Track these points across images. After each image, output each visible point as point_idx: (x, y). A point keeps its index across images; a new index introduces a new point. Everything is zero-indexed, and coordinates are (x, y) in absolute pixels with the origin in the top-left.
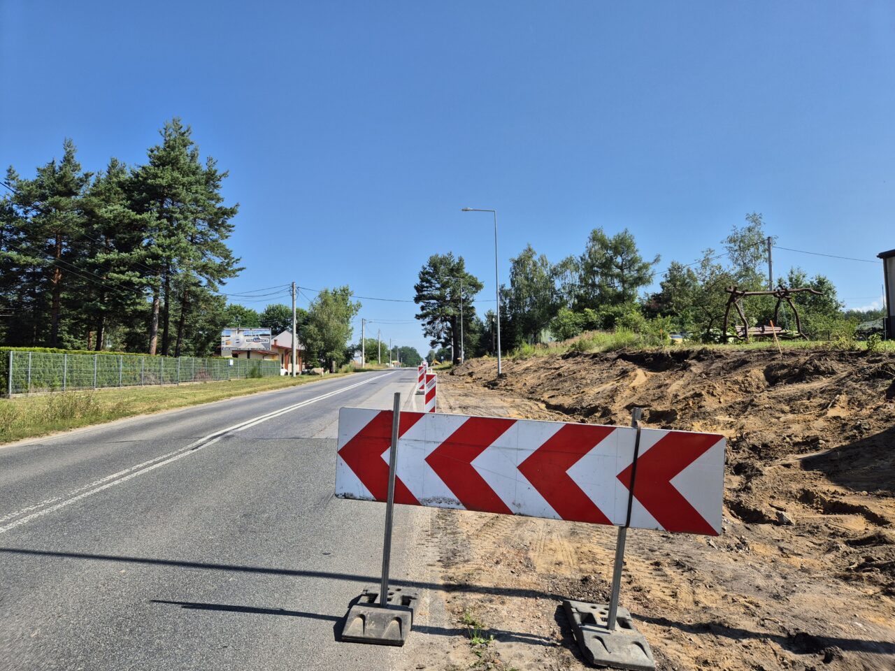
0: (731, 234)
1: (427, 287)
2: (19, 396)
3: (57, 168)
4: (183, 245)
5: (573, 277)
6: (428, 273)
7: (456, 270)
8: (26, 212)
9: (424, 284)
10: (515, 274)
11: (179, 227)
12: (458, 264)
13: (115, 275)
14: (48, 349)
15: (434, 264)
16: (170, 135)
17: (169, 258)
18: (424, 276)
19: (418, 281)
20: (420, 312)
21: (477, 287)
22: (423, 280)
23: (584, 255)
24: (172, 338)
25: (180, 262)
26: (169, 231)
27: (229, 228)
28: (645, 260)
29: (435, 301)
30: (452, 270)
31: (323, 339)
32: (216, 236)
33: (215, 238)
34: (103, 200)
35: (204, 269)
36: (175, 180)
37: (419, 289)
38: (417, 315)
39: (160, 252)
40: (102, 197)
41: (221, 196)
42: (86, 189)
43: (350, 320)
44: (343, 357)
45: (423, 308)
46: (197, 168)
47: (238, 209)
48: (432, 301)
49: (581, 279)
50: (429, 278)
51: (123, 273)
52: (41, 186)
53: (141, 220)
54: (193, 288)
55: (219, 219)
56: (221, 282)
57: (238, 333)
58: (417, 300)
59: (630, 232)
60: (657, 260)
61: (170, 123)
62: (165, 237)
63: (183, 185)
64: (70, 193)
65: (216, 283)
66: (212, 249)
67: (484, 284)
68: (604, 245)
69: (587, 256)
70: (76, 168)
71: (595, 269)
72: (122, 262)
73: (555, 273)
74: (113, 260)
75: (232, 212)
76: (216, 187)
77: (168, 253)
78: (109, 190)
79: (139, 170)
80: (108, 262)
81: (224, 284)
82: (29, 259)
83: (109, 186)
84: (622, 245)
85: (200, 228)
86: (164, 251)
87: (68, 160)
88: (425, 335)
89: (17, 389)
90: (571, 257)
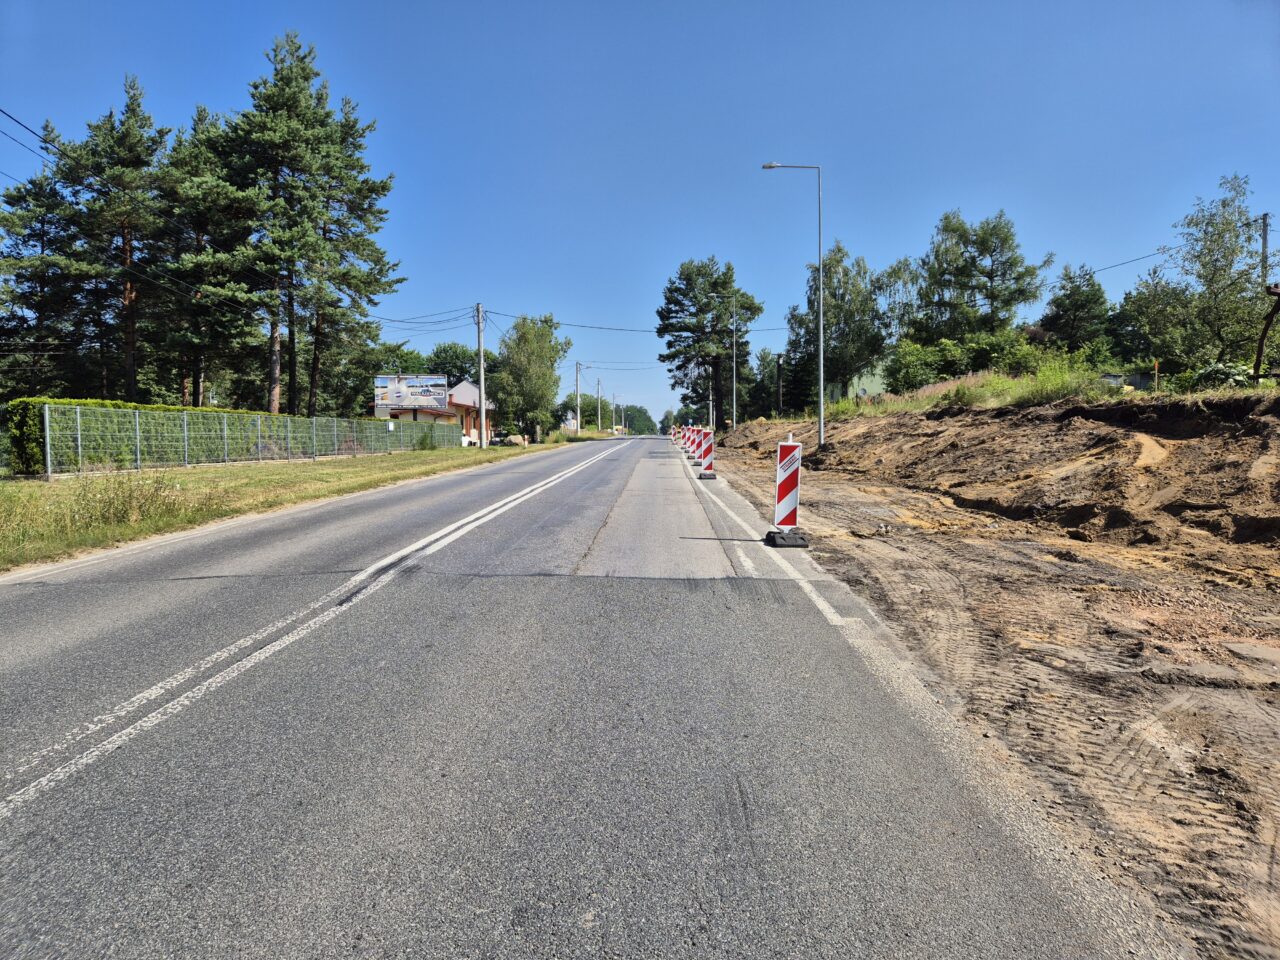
0: (1192, 211)
1: (677, 312)
2: (64, 476)
3: (117, 124)
4: (311, 239)
5: (907, 293)
6: (678, 290)
7: (721, 284)
8: (75, 194)
9: (672, 307)
10: (814, 290)
11: (304, 211)
12: (724, 274)
13: (211, 289)
14: (108, 402)
15: (688, 276)
16: (282, 61)
17: (290, 261)
18: (672, 295)
19: (662, 303)
20: (666, 351)
21: (752, 310)
22: (669, 301)
23: (927, 256)
24: (302, 389)
25: (308, 268)
26: (289, 218)
27: (380, 214)
28: (1028, 263)
29: (689, 334)
30: (714, 286)
31: (522, 393)
32: (359, 227)
33: (359, 230)
34: (188, 172)
35: (344, 279)
36: (293, 133)
37: (663, 314)
38: (661, 356)
39: (277, 252)
40: (186, 169)
41: (365, 162)
42: (161, 157)
43: (556, 365)
44: (552, 420)
45: (670, 345)
46: (328, 115)
47: (393, 184)
48: (685, 334)
49: (922, 295)
50: (680, 297)
51: (222, 285)
52: (94, 153)
53: (246, 199)
54: (330, 310)
55: (364, 200)
56: (370, 301)
57: (399, 382)
58: (661, 332)
59: (1008, 216)
60: (1047, 262)
61: (281, 40)
62: (283, 228)
63: (307, 142)
64: (138, 162)
65: (364, 304)
66: (355, 248)
67: (764, 307)
68: (963, 237)
69: (932, 258)
70: (145, 122)
71: (947, 277)
72: (219, 268)
73: (878, 286)
74: (206, 264)
75: (382, 189)
76: (358, 147)
77: (289, 253)
78: (196, 157)
79: (237, 120)
80: (198, 266)
81: (376, 304)
82: (84, 266)
83: (196, 151)
84: (993, 238)
85: (335, 214)
86: (283, 250)
87: (131, 110)
88: (673, 387)
89: (61, 467)
90: (906, 260)
